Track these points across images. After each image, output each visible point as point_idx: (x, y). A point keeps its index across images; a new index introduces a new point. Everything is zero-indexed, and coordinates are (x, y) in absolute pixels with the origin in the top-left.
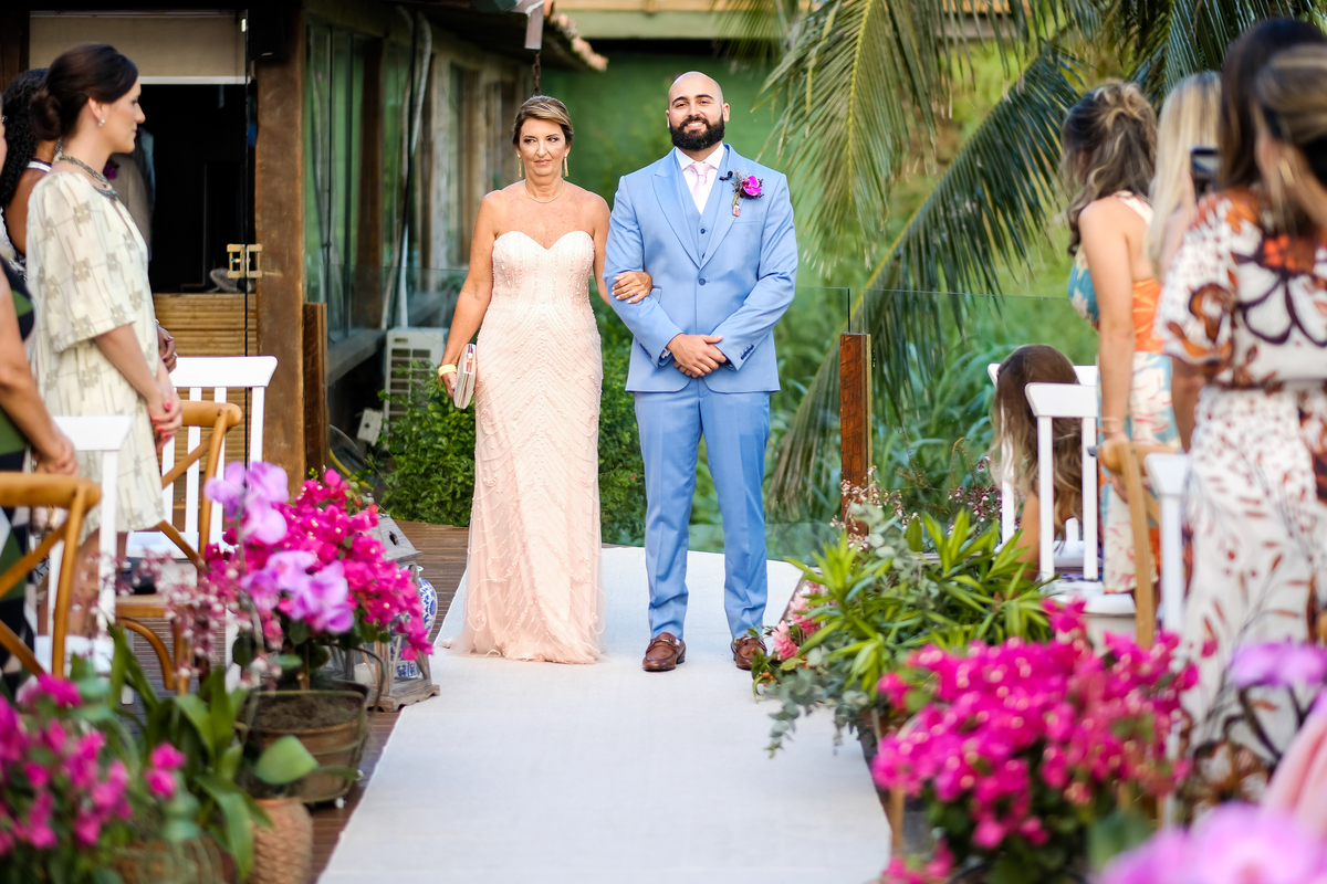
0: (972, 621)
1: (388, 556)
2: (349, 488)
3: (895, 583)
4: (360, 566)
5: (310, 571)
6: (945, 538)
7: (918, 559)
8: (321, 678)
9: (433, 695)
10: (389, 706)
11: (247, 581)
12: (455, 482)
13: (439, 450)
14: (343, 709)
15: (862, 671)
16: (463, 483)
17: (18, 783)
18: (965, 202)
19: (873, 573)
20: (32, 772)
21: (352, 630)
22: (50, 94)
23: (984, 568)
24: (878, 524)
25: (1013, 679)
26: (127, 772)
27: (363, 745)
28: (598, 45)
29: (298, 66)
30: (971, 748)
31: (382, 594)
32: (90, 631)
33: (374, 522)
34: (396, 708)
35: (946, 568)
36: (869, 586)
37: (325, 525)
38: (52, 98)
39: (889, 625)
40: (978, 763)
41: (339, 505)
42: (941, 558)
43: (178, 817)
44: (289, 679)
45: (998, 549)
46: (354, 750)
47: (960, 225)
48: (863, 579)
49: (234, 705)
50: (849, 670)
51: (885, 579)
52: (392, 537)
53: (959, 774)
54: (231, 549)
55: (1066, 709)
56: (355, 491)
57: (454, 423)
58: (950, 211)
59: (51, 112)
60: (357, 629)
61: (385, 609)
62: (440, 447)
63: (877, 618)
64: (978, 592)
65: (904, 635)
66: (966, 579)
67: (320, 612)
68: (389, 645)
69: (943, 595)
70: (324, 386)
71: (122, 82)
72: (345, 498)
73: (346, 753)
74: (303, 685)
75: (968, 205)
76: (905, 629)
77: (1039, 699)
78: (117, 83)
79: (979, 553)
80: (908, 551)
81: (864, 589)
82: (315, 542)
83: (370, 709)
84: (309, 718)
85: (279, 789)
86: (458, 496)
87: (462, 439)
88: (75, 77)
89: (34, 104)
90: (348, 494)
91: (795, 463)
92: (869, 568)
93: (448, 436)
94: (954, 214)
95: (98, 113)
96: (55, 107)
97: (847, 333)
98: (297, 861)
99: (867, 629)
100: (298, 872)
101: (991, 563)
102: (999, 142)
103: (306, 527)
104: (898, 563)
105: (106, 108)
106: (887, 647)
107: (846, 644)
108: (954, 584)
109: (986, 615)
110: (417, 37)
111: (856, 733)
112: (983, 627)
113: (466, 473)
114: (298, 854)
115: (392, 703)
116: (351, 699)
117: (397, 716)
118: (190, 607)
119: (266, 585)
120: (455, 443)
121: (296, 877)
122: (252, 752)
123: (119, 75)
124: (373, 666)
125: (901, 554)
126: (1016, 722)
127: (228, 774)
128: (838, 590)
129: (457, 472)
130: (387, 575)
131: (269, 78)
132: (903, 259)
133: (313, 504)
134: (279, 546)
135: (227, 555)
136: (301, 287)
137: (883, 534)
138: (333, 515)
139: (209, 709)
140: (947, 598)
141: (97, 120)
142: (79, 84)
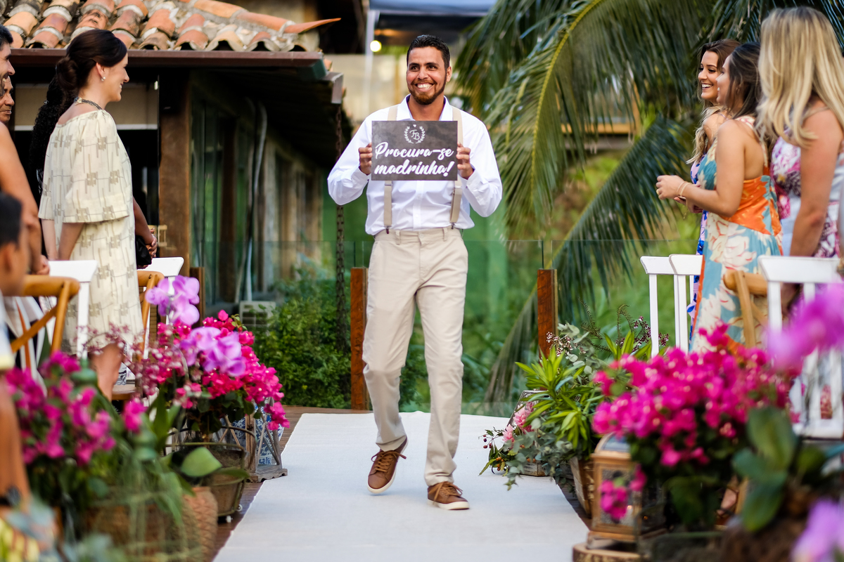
3: (585, 381)
6: (620, 349)
9: (283, 475)
12: (288, 379)
13: (277, 359)
15: (567, 429)
16: (292, 380)
18: (608, 213)
20: (49, 412)
22: (71, 59)
24: (574, 338)
29: (187, 116)
30: (659, 403)
34: (260, 480)
36: (569, 382)
38: (72, 61)
40: (663, 411)
43: (143, 445)
47: (606, 227)
48: (565, 378)
50: (559, 431)
51: (579, 380)
53: (651, 417)
55: (718, 381)
57: (286, 342)
58: (599, 220)
59: (71, 70)
61: (259, 392)
62: (278, 358)
65: (594, 408)
67: (224, 362)
71: (118, 54)
72: (232, 327)
73: (234, 485)
74: (205, 441)
75: (610, 215)
78: (115, 54)
81: (565, 383)
86: (290, 387)
87: (292, 353)
88: (87, 49)
89: (60, 65)
90: (234, 324)
91: (500, 381)
92: (568, 372)
93: (283, 351)
94: (602, 221)
95: (101, 72)
96: (74, 67)
97: (541, 269)
98: (208, 527)
99: (571, 405)
100: (208, 535)
102: (630, 175)
105: (107, 70)
106: (584, 415)
107: (557, 413)
113: (295, 373)
114: (208, 523)
115: (257, 477)
116: (236, 452)
117: (260, 485)
120: (287, 355)
121: (207, 538)
123: (116, 50)
126: (687, 389)
128: (550, 383)
129: (288, 372)
131: (168, 124)
132: (569, 251)
136: (188, 257)
137: (579, 343)
141: (100, 77)
142: (90, 53)
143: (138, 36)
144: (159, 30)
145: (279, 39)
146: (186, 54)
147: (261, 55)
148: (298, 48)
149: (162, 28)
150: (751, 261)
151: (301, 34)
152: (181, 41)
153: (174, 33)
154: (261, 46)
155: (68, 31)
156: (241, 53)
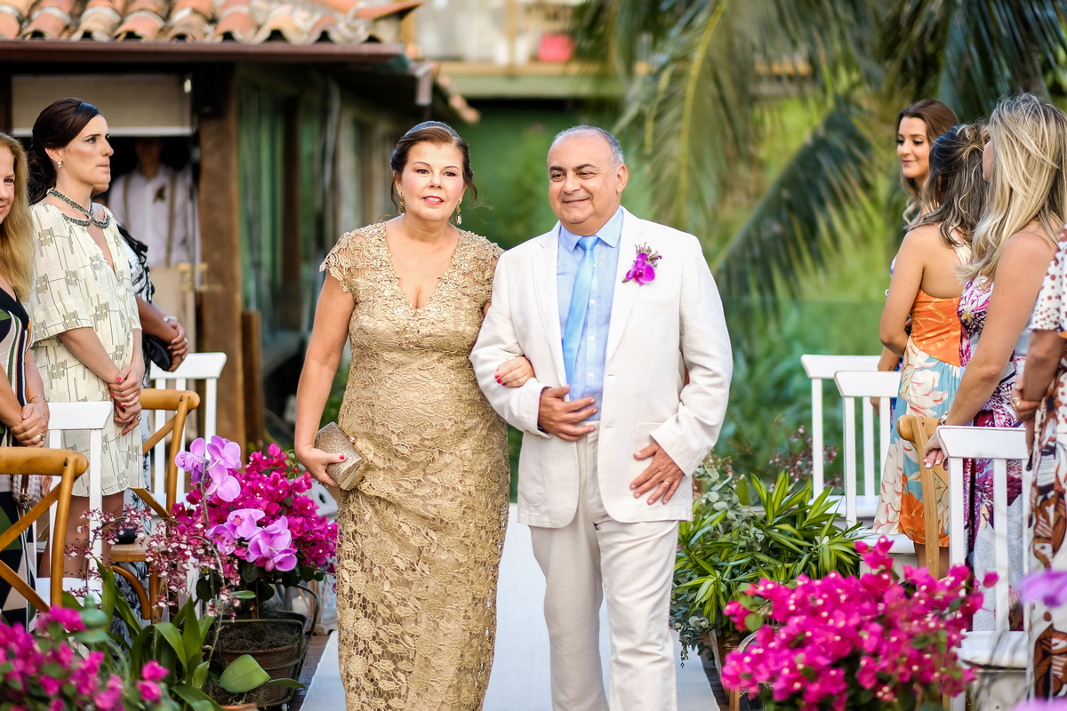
0: (791, 560)
1: (319, 513)
2: (288, 458)
3: (728, 530)
4: (299, 520)
5: (260, 524)
6: (770, 495)
7: (747, 511)
8: (268, 609)
10: (321, 631)
11: (210, 532)
14: (286, 634)
15: (703, 600)
17: (35, 692)
18: (772, 225)
19: (711, 523)
20: (47, 682)
21: (294, 570)
23: (800, 518)
24: (714, 484)
25: (832, 605)
26: (121, 683)
27: (302, 661)
28: (473, 102)
29: (232, 120)
30: (800, 659)
31: (317, 543)
32: (84, 574)
33: (309, 486)
34: (326, 632)
35: (770, 518)
36: (708, 532)
37: (270, 488)
39: (725, 564)
40: (805, 671)
41: (280, 471)
42: (767, 511)
44: (243, 610)
45: (811, 503)
46: (296, 665)
48: (703, 528)
49: (203, 629)
50: (693, 600)
51: (720, 527)
52: (321, 498)
53: (790, 681)
54: (194, 507)
55: (876, 628)
56: (293, 460)
58: (761, 233)
60: (297, 570)
61: (319, 554)
63: (715, 559)
64: (796, 537)
65: (736, 572)
66: (787, 527)
67: (271, 556)
68: (321, 583)
69: (767, 540)
70: (259, 378)
72: (286, 466)
73: (289, 668)
74: (253, 616)
75: (776, 227)
76: (738, 567)
77: (854, 621)
79: (796, 506)
80: (739, 504)
81: (703, 535)
82: (262, 501)
83: (307, 633)
84: (259, 641)
85: (239, 697)
90: (287, 463)
92: (708, 518)
94: (764, 234)
99: (706, 567)
101: (805, 515)
102: (801, 177)
103: (254, 490)
104: (731, 515)
106: (724, 582)
107: (690, 579)
108: (777, 530)
109: (803, 555)
110: (326, 96)
111: (697, 649)
112: (801, 565)
115: (323, 629)
116: (292, 625)
117: (328, 639)
118: (166, 553)
119: (226, 534)
122: (217, 669)
124: (308, 600)
125: (734, 507)
126: (837, 638)
127: (198, 685)
130: (321, 527)
131: (209, 130)
133: (259, 471)
134: (235, 505)
135: (190, 512)
136: (239, 299)
137: (719, 491)
138: (276, 480)
139: (182, 634)
140: (771, 542)
143: (167, 18)
144: (195, 12)
145: (348, 26)
146: (228, 46)
147: (325, 48)
148: (372, 39)
149: (198, 8)
150: (941, 403)
151: (377, 20)
152: (223, 27)
153: (213, 15)
154: (324, 37)
155: (77, 10)
156: (298, 47)
